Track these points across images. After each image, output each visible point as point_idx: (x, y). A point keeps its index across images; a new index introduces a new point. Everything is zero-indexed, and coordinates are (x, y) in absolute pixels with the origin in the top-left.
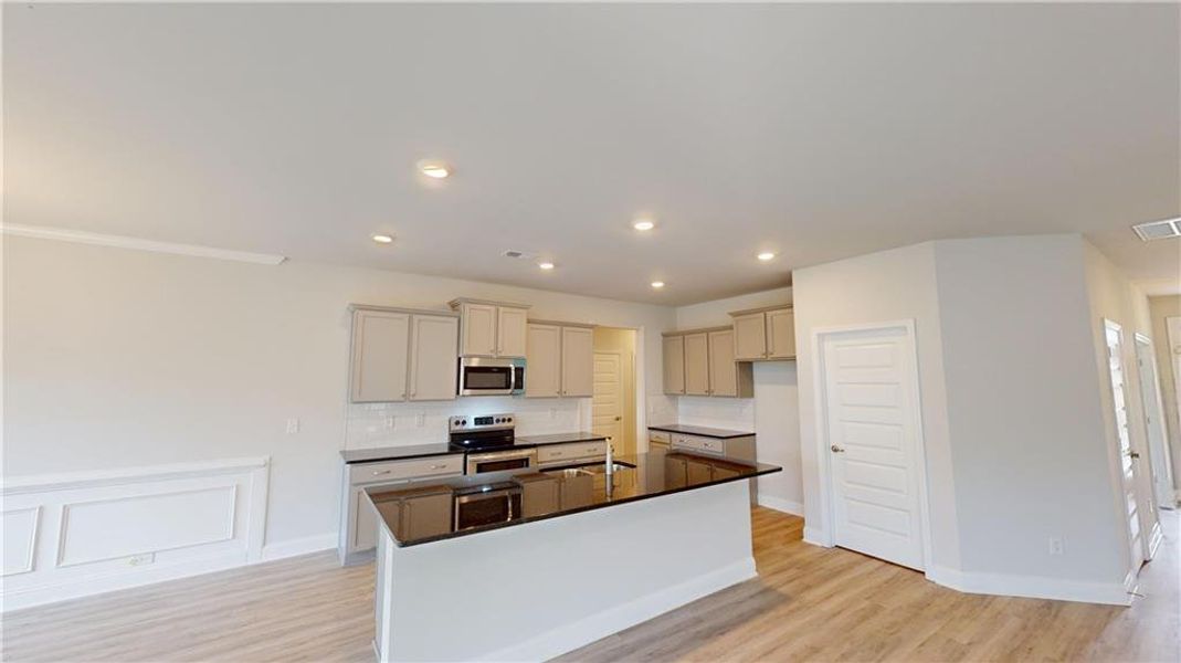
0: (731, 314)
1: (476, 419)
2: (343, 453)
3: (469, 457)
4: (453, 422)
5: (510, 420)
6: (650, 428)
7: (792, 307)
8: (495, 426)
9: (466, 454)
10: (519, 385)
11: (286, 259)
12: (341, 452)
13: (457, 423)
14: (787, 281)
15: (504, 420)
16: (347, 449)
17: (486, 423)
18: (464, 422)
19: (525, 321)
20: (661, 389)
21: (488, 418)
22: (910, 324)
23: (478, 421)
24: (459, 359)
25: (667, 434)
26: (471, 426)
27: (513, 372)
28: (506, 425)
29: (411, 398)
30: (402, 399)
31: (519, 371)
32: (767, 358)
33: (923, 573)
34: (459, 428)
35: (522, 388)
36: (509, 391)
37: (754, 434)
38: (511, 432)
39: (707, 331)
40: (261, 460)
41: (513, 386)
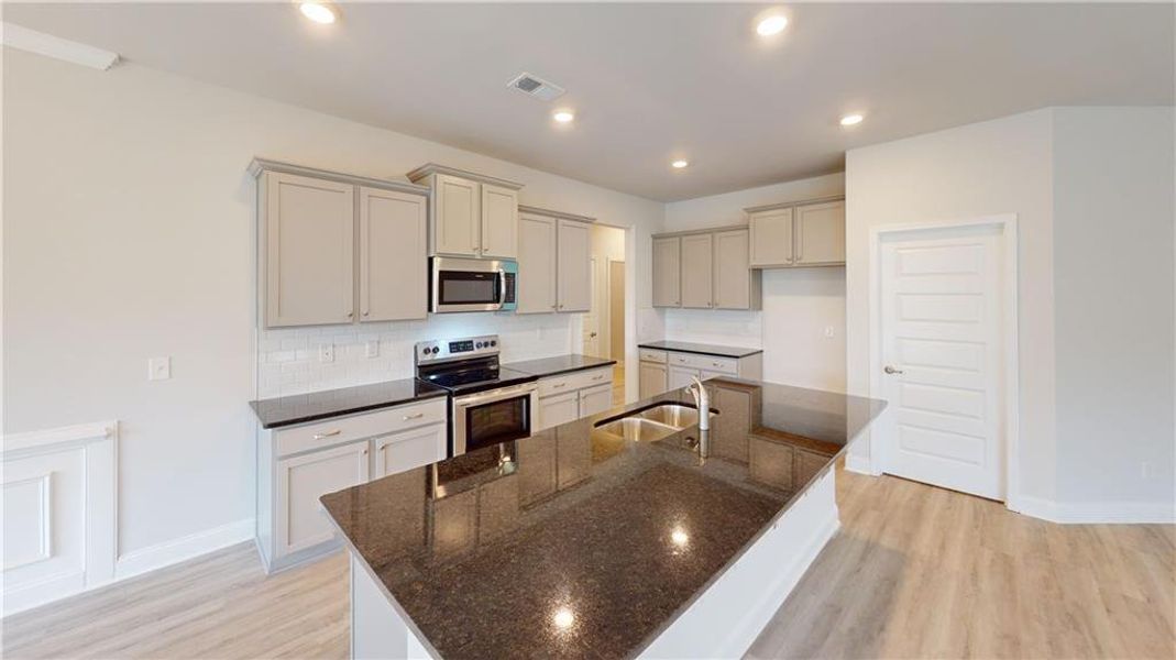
0: (746, 210)
1: (451, 344)
2: (257, 406)
3: (455, 401)
4: (420, 351)
5: (493, 344)
6: (640, 346)
7: (844, 199)
8: (476, 352)
9: (450, 396)
10: (510, 298)
11: (120, 59)
12: (251, 403)
13: (427, 351)
14: (837, 166)
15: (486, 345)
16: (260, 399)
17: (465, 349)
18: (436, 350)
19: (516, 210)
20: (650, 300)
21: (465, 343)
22: (1010, 221)
23: (454, 347)
24: (430, 261)
25: (664, 353)
26: (444, 354)
27: (503, 279)
28: (489, 351)
29: (363, 319)
30: (350, 320)
31: (510, 277)
32: (793, 266)
33: (1002, 503)
34: (428, 359)
35: (513, 301)
36: (498, 306)
37: (762, 351)
38: (494, 359)
39: (711, 231)
40: (99, 428)
41: (502, 299)
